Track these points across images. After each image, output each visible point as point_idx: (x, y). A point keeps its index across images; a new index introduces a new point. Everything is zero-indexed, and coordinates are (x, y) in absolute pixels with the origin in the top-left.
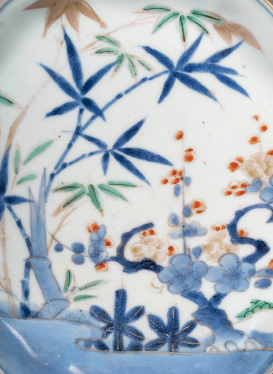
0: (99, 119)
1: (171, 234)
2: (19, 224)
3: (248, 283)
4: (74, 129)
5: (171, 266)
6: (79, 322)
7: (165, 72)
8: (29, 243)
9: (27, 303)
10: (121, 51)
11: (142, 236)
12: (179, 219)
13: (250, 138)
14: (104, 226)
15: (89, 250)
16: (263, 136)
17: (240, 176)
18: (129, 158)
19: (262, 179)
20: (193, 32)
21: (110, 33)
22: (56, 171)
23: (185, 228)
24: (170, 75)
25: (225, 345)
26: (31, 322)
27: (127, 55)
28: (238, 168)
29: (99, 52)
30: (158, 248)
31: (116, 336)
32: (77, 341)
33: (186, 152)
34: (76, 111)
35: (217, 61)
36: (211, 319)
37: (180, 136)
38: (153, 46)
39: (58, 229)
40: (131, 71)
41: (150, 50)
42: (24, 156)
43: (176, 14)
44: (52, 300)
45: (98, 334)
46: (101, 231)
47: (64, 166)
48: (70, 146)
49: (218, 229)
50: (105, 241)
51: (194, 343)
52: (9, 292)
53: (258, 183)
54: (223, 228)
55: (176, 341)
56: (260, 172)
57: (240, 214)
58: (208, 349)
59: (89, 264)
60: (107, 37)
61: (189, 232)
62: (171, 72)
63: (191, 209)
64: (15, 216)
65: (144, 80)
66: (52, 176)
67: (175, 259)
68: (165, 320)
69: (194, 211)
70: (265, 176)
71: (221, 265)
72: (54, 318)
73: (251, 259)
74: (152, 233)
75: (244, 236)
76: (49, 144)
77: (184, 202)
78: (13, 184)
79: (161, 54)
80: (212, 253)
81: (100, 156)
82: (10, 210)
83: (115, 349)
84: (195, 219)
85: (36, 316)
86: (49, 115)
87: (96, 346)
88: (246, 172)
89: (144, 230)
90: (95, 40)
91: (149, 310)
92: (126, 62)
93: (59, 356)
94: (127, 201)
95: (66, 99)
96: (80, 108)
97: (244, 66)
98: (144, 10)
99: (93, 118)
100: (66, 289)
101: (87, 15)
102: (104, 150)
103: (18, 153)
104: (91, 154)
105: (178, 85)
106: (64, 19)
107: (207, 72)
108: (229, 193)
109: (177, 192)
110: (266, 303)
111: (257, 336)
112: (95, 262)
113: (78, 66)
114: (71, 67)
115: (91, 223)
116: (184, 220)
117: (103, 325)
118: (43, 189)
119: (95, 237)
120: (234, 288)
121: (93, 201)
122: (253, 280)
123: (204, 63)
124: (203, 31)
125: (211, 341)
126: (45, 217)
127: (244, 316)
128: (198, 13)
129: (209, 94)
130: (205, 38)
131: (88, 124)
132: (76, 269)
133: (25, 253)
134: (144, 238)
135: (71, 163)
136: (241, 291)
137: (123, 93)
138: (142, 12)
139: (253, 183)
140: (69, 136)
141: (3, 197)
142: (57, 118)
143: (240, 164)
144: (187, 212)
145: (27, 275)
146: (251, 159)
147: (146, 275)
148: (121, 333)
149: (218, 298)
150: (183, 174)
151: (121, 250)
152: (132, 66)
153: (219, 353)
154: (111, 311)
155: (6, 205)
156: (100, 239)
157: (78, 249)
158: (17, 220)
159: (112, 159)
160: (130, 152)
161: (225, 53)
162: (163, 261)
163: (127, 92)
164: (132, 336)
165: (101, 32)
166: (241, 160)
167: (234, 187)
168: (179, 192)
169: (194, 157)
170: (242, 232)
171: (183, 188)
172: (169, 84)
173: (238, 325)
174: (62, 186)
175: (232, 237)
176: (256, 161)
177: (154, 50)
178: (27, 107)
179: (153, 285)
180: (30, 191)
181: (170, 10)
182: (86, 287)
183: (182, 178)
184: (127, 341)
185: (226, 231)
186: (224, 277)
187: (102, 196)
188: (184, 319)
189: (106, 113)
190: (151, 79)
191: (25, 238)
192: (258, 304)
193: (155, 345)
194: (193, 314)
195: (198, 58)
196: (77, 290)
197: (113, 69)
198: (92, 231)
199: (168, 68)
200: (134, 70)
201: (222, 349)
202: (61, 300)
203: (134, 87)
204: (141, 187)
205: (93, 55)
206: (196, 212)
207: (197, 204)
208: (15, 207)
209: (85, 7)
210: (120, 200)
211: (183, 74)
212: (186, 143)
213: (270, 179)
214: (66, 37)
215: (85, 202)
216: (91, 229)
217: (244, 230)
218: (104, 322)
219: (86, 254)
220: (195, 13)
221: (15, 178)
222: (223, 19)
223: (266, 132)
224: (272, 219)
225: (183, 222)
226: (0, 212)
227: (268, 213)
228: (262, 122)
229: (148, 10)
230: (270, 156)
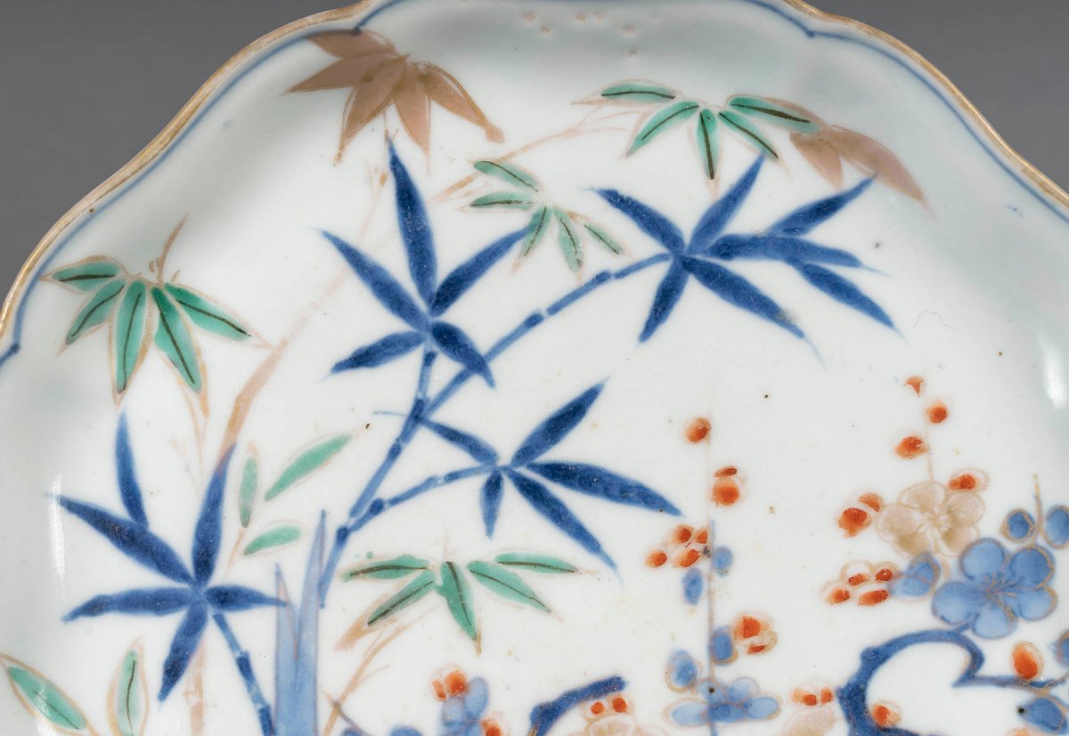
0: (476, 382)
1: (675, 713)
2: (244, 665)
4: (406, 406)
7: (659, 258)
8: (270, 722)
10: (541, 200)
11: (590, 714)
12: (698, 669)
13: (898, 440)
14: (481, 681)
16: (937, 437)
17: (874, 550)
18: (557, 490)
19: (938, 558)
20: (735, 155)
21: (511, 155)
22: (353, 521)
23: (714, 695)
24: (672, 267)
27: (557, 212)
28: (868, 524)
29: (481, 204)
33: (717, 478)
34: (414, 358)
35: (803, 230)
37: (701, 432)
38: (627, 190)
39: (354, 684)
40: (567, 255)
41: (618, 200)
42: (268, 477)
43: (689, 108)
46: (472, 697)
47: (377, 508)
48: (395, 452)
49: (810, 700)
50: (485, 724)
53: (926, 568)
54: (827, 697)
56: (931, 537)
57: (874, 658)
60: (504, 164)
61: (727, 707)
62: (675, 258)
63: (732, 639)
64: (233, 643)
65: (602, 278)
66: (343, 535)
69: (741, 645)
70: (944, 549)
74: (620, 706)
75: (888, 725)
76: (337, 445)
77: (711, 619)
78: (233, 554)
79: (650, 209)
81: (479, 482)
82: (222, 624)
84: (744, 670)
86: (342, 366)
88: (891, 538)
89: (595, 697)
90: (471, 171)
92: (552, 231)
94: (549, 611)
95: (388, 324)
96: (425, 351)
97: (877, 245)
98: (603, 95)
99: (460, 379)
101: (452, 110)
102: (489, 467)
103: (251, 469)
104: (453, 477)
105: (695, 293)
106: (391, 119)
107: (775, 258)
108: (841, 597)
109: (692, 589)
113: (423, 238)
114: (406, 242)
115: (447, 673)
116: (712, 672)
118: (316, 571)
119: (455, 712)
121: (452, 608)
123: (765, 235)
124: (763, 151)
126: (317, 649)
128: (755, 105)
129: (781, 318)
130: (768, 171)
131: (445, 394)
134: (596, 720)
135: (396, 501)
137: (544, 312)
138: (599, 102)
139: (911, 568)
140: (394, 427)
141: (204, 590)
142: (363, 375)
143: (871, 512)
144: (721, 649)
146: (905, 500)
150: (709, 539)
155: (211, 611)
156: (470, 721)
158: (238, 655)
159: (510, 492)
160: (564, 473)
161: (824, 209)
163: (555, 309)
165: (490, 151)
166: (874, 502)
167: (857, 580)
168: (698, 591)
169: (742, 491)
170: (882, 712)
171: (710, 578)
172: (671, 290)
174: (368, 564)
175: (854, 726)
176: (917, 506)
177: (629, 199)
178: (284, 343)
180: (278, 575)
181: (673, 98)
183: (706, 551)
185: (835, 709)
187: (480, 596)
189: (496, 366)
190: (622, 274)
191: (260, 706)
195: (750, 220)
197: (517, 248)
198: (448, 695)
199: (668, 246)
200: (576, 252)
203: (574, 296)
204: (591, 573)
205: (464, 211)
206: (746, 650)
207: (750, 627)
208: (236, 619)
209: (447, 88)
210: (528, 612)
211: (709, 263)
212: (719, 452)
213: (962, 559)
214: (396, 165)
215: (431, 613)
216: (446, 688)
217: (889, 707)
220: (742, 104)
221: (241, 535)
222: (817, 119)
223: (945, 424)
224: (970, 676)
225: (710, 679)
226: (191, 630)
227: (953, 659)
228: (934, 394)
229: (613, 94)
230: (958, 495)
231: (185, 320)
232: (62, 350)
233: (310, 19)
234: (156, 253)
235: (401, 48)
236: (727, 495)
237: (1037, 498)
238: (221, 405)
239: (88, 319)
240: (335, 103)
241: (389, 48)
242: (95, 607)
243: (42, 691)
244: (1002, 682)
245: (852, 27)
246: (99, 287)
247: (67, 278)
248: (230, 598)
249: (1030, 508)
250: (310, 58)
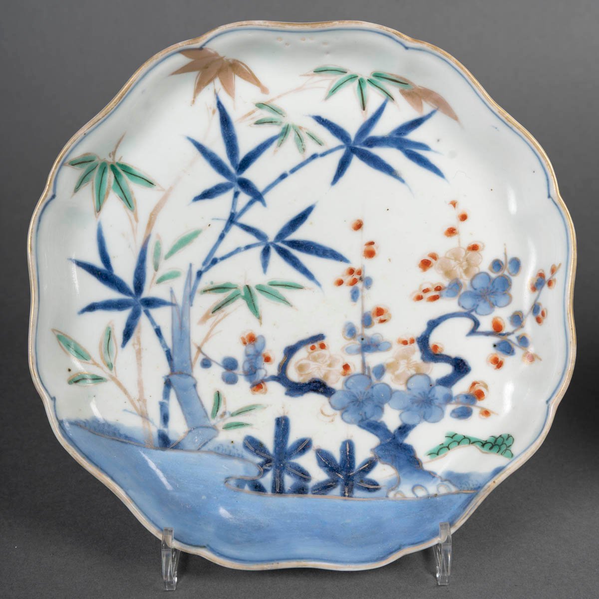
0: (258, 204)
1: (347, 349)
2: (158, 332)
3: (443, 412)
4: (227, 216)
5: (345, 389)
6: (229, 455)
7: (340, 147)
8: (170, 356)
9: (165, 430)
10: (286, 121)
11: (310, 350)
12: (357, 330)
13: (446, 229)
14: (262, 337)
15: (243, 367)
16: (462, 227)
17: (434, 277)
18: (295, 252)
19: (462, 281)
20: (375, 99)
21: (272, 100)
22: (204, 267)
23: (364, 341)
24: (346, 151)
25: (413, 490)
26: (170, 454)
27: (293, 127)
28: (432, 266)
29: (259, 123)
30: (330, 365)
31: (275, 475)
32: (227, 480)
33: (366, 246)
34: (230, 194)
35: (405, 134)
36: (395, 456)
37: (359, 226)
38: (325, 116)
39: (206, 339)
40: (298, 146)
41: (321, 121)
42: (165, 249)
43: (353, 77)
44: (197, 428)
45: (254, 472)
46: (258, 343)
47: (215, 262)
48: (222, 237)
49: (405, 343)
50: (264, 355)
51: (373, 487)
52: (144, 416)
53: (456, 286)
54: (412, 341)
55: (351, 483)
56: (459, 272)
57: (433, 324)
58: (391, 495)
59: (243, 384)
60: (270, 104)
61: (369, 346)
62: (348, 147)
63: (372, 317)
64: (153, 322)
65: (314, 157)
66: (200, 274)
67: (351, 380)
68: (337, 456)
69: (376, 320)
70: (464, 277)
71: (409, 389)
72: (199, 449)
73: (447, 382)
74: (323, 346)
75: (438, 353)
76: (196, 234)
77: (363, 308)
78: (151, 283)
79: (336, 125)
80: (397, 373)
81: (258, 250)
82: (148, 314)
83: (274, 490)
84: (377, 330)
85: (177, 446)
86: (197, 199)
87: (250, 487)
88: (442, 272)
89: (312, 343)
90: (254, 107)
91: (317, 444)
92: (292, 135)
93: (204, 497)
94: (292, 306)
95: (218, 179)
96: (234, 191)
97: (438, 140)
98: (314, 72)
99: (251, 203)
100: (214, 414)
101: (244, 79)
102: (264, 243)
103: (158, 245)
104: (248, 247)
105: (356, 163)
106: (217, 84)
107: (392, 147)
108: (419, 298)
109: (355, 295)
110: (465, 437)
111: (453, 478)
112: (251, 381)
113: (233, 139)
114: (225, 142)
115: (247, 334)
116: (363, 331)
117: (259, 460)
118: (188, 289)
119: (251, 350)
120: (425, 418)
121: (249, 305)
122: (450, 408)
123: (388, 136)
124: (387, 97)
125: (394, 485)
126: (190, 324)
127: (436, 453)
128: (382, 76)
129: (395, 174)
130: (390, 106)
131: (244, 210)
132: (227, 391)
133: (165, 369)
134: (312, 353)
135: (223, 258)
136: (434, 422)
137: (288, 172)
138: (312, 75)
139: (450, 285)
140: (221, 225)
141: (139, 299)
142: (207, 202)
143: (433, 261)
144: (367, 321)
145: (166, 395)
146: (448, 255)
147: (314, 400)
148: (281, 472)
149: (404, 429)
150: (362, 274)
151: (283, 367)
152: (300, 139)
153: (404, 500)
154: (269, 443)
155: (142, 309)
156: (258, 354)
157: (230, 365)
158: (155, 327)
159: (274, 254)
160: (296, 244)
161: (415, 124)
162: (336, 382)
163: (293, 171)
164: (295, 475)
165: (263, 98)
166: (434, 257)
167: (426, 291)
168: (357, 296)
169: (377, 252)
170: (436, 347)
171: (362, 290)
172: (345, 162)
173: (429, 465)
174: (212, 286)
175: (424, 353)
176: (453, 258)
177: (326, 120)
178: (171, 189)
179: (322, 412)
180: (172, 292)
181: (346, 73)
182: (239, 413)
183: (361, 279)
184: (289, 481)
185: (416, 346)
186: (413, 403)
187: (261, 300)
188: (362, 455)
189: (266, 197)
190: (323, 155)
191: (166, 349)
192: (455, 438)
193: (324, 488)
194: (372, 450)
195: (381, 129)
196: (227, 415)
197: (276, 143)
198: (247, 343)
199: (344, 142)
200: (302, 145)
201: (409, 494)
202: (208, 427)
203: (302, 165)
204: (310, 289)
205: (251, 127)
206: (378, 321)
207: (380, 312)
208: (155, 312)
209: (242, 69)
210: (282, 305)
211: (362, 149)
212: (367, 234)
213: (472, 281)
214: (220, 105)
215: (239, 307)
216: (247, 340)
217: (439, 345)
218: (261, 457)
219: (239, 371)
220: (377, 75)
221: (155, 275)
222: (412, 83)
223: (466, 221)
224: (474, 331)
225: (362, 334)
226: (135, 317)
227: (468, 324)
228: (461, 208)
229: (319, 71)
230: (471, 253)
231: (125, 178)
232: (73, 195)
233: (180, 44)
234: (112, 149)
235: (221, 55)
236: (370, 254)
237: (505, 254)
238: (144, 217)
239: (82, 181)
240: (192, 78)
241: (216, 54)
242: (92, 308)
243: (73, 347)
244: (487, 334)
245: (425, 45)
246: (86, 167)
247: (74, 164)
248: (151, 303)
249: (502, 259)
250: (181, 60)
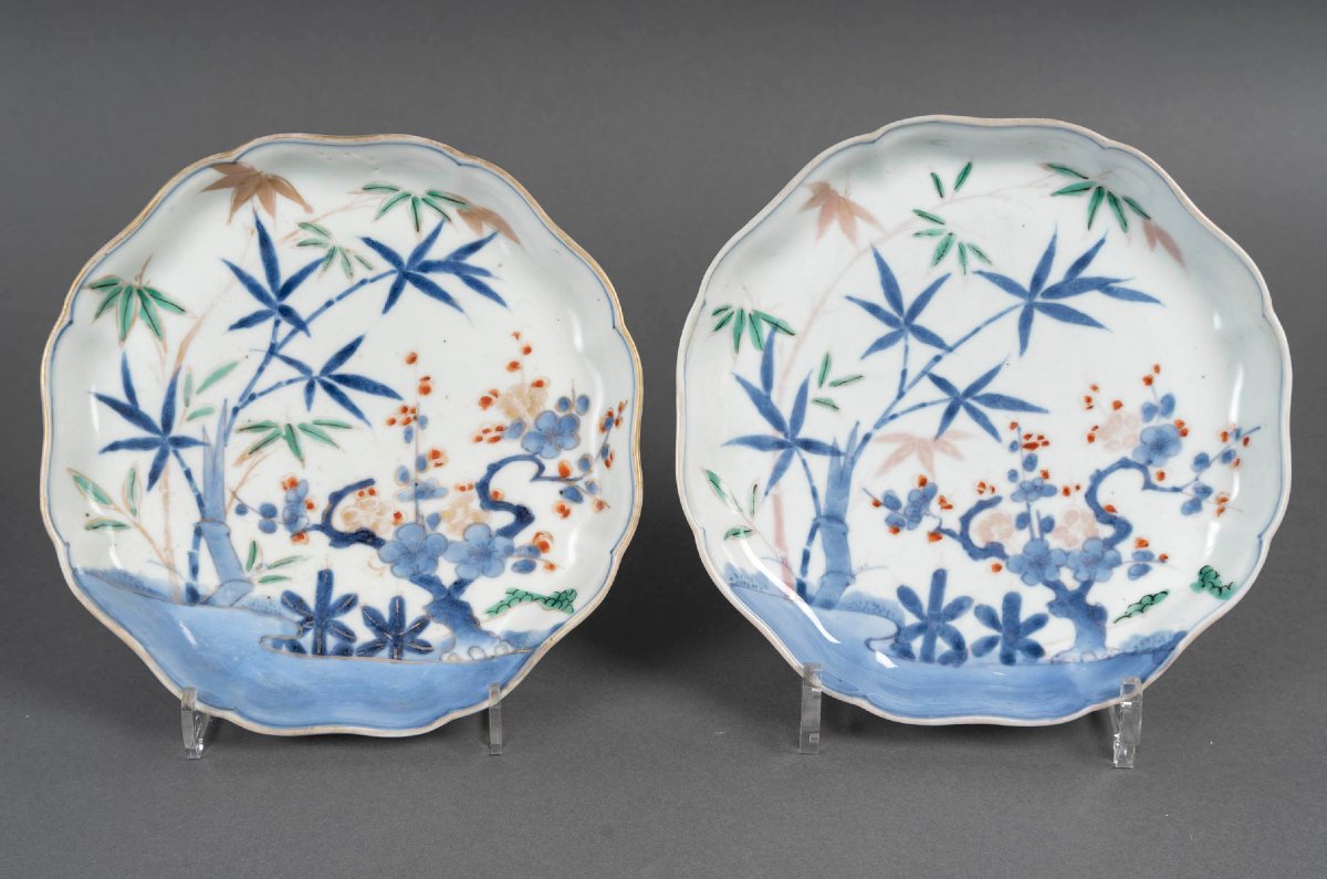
0: (301, 334)
1: (398, 496)
2: (188, 474)
3: (503, 566)
4: (266, 347)
5: (396, 539)
6: (266, 612)
7: (392, 272)
8: (202, 501)
9: (195, 583)
10: (332, 243)
11: (357, 496)
12: (410, 474)
13: (508, 363)
14: (305, 481)
15: (283, 516)
16: (526, 361)
17: (495, 416)
18: (343, 388)
19: (525, 420)
20: (430, 219)
21: (316, 220)
22: (240, 404)
23: (418, 487)
24: (398, 276)
25: (469, 653)
26: (199, 610)
27: (340, 249)
28: (492, 404)
29: (302, 244)
30: (379, 514)
31: (316, 634)
32: (263, 639)
33: (420, 382)
34: (270, 323)
35: (463, 258)
36: (450, 615)
37: (413, 359)
38: (375, 237)
39: (242, 483)
40: (345, 270)
41: (372, 243)
42: (197, 383)
43: (406, 196)
44: (230, 581)
45: (292, 631)
46: (300, 489)
47: (253, 397)
48: (261, 370)
49: (463, 489)
50: (306, 502)
51: (425, 648)
52: (171, 567)
53: (519, 426)
54: (471, 487)
55: (400, 644)
56: (522, 410)
57: (494, 469)
58: (445, 657)
59: (282, 533)
60: (315, 224)
61: (423, 493)
62: (400, 272)
63: (427, 460)
64: (182, 464)
65: (363, 282)
66: (236, 411)
67: (403, 530)
68: (386, 615)
69: (431, 463)
70: (528, 416)
71: (466, 540)
72: (231, 605)
73: (508, 532)
74: (372, 493)
75: (498, 500)
76: (232, 366)
77: (417, 450)
78: (181, 420)
79: (386, 246)
80: (454, 521)
81: (302, 385)
83: (315, 651)
84: (431, 475)
85: (207, 602)
86: (233, 327)
87: (287, 647)
88: (503, 410)
89: (360, 488)
90: (297, 227)
91: (364, 600)
92: (338, 258)
93: (236, 659)
94: (338, 447)
95: (256, 306)
96: (275, 319)
97: (500, 266)
98: (362, 189)
99: (293, 333)
100: (249, 566)
101: (287, 197)
102: (308, 377)
103: (189, 379)
104: (290, 382)
105: (410, 290)
106: (256, 201)
107: (448, 272)
108: (479, 439)
109: (408, 436)
110: (527, 593)
111: (513, 638)
112: (291, 530)
113: (273, 261)
114: (264, 265)
115: (288, 478)
116: (417, 475)
117: (299, 618)
118: (223, 429)
119: (292, 496)
120: (483, 572)
121: (291, 446)
122: (511, 561)
123: (444, 260)
124: (444, 218)
125: (449, 646)
126: (224, 466)
127: (496, 611)
128: (437, 194)
129: (452, 302)
130: (446, 228)
131: (286, 340)
132: (264, 540)
133: (195, 516)
134: (360, 499)
135: (262, 394)
136: (493, 577)
137: (334, 299)
138: (361, 193)
139: (512, 425)
140: (260, 357)
141: (167, 438)
142: (244, 331)
143: (494, 398)
144: (421, 465)
145: (196, 545)
146: (510, 392)
147: (361, 551)
148: (323, 631)
149: (460, 585)
150: (416, 412)
151: (328, 515)
152: (347, 263)
153: (459, 664)
154: (310, 599)
155: (171, 448)
156: (299, 500)
157: (268, 512)
158: (185, 469)
159: (319, 389)
160: (344, 379)
161: (473, 248)
162: (386, 532)
163: (340, 298)
164: (339, 635)
165: (306, 218)
166: (495, 394)
167: (486, 431)
168: (411, 436)
169: (433, 388)
170: (496, 494)
171: (417, 431)
172: (398, 289)
173: (488, 624)
174: (249, 425)
175: (483, 500)
176: (516, 395)
177: (377, 242)
178: (204, 316)
179: (370, 565)
180: (204, 430)
181: (398, 190)
182: (276, 565)
183: (415, 418)
184: (332, 642)
185: (474, 493)
186: (470, 556)
187: (304, 440)
188: (412, 614)
189: (311, 327)
190: (373, 280)
191: (196, 494)
192: (516, 595)
193: (371, 649)
194: (425, 607)
195: (437, 253)
196: (264, 568)
197: (321, 267)
198: (288, 488)
199: (396, 266)
200: (350, 269)
201: (465, 657)
202: (242, 581)
203: (349, 291)
204: (359, 429)
205: (294, 249)
206: (434, 465)
207: (436, 454)
208: (184, 452)
209: (284, 186)
210: (328, 446)
211: (416, 275)
212: (421, 369)
213: (536, 420)
214: (258, 223)
215: (280, 449)
216: (287, 485)
217: (499, 491)
218: (301, 614)
219: (279, 519)
220: (433, 194)
221: (185, 412)
222: (470, 202)
223: (530, 355)
224: (538, 477)
225: (416, 479)
226: (162, 457)
227: (532, 468)
228: (524, 341)
229: (368, 189)
230: (535, 390)
231: (154, 305)
232: (93, 322)
233: (211, 158)
234: (139, 272)
235: (258, 169)
236: (426, 390)
237: (573, 391)
238: (174, 348)
239: (105, 306)
240: (226, 196)
241: (252, 169)
242: (114, 447)
243: (90, 486)
244: (553, 479)
245: (478, 161)
246: (109, 291)
247: (94, 287)
248: (181, 442)
249: (569, 396)
250: (213, 175)
